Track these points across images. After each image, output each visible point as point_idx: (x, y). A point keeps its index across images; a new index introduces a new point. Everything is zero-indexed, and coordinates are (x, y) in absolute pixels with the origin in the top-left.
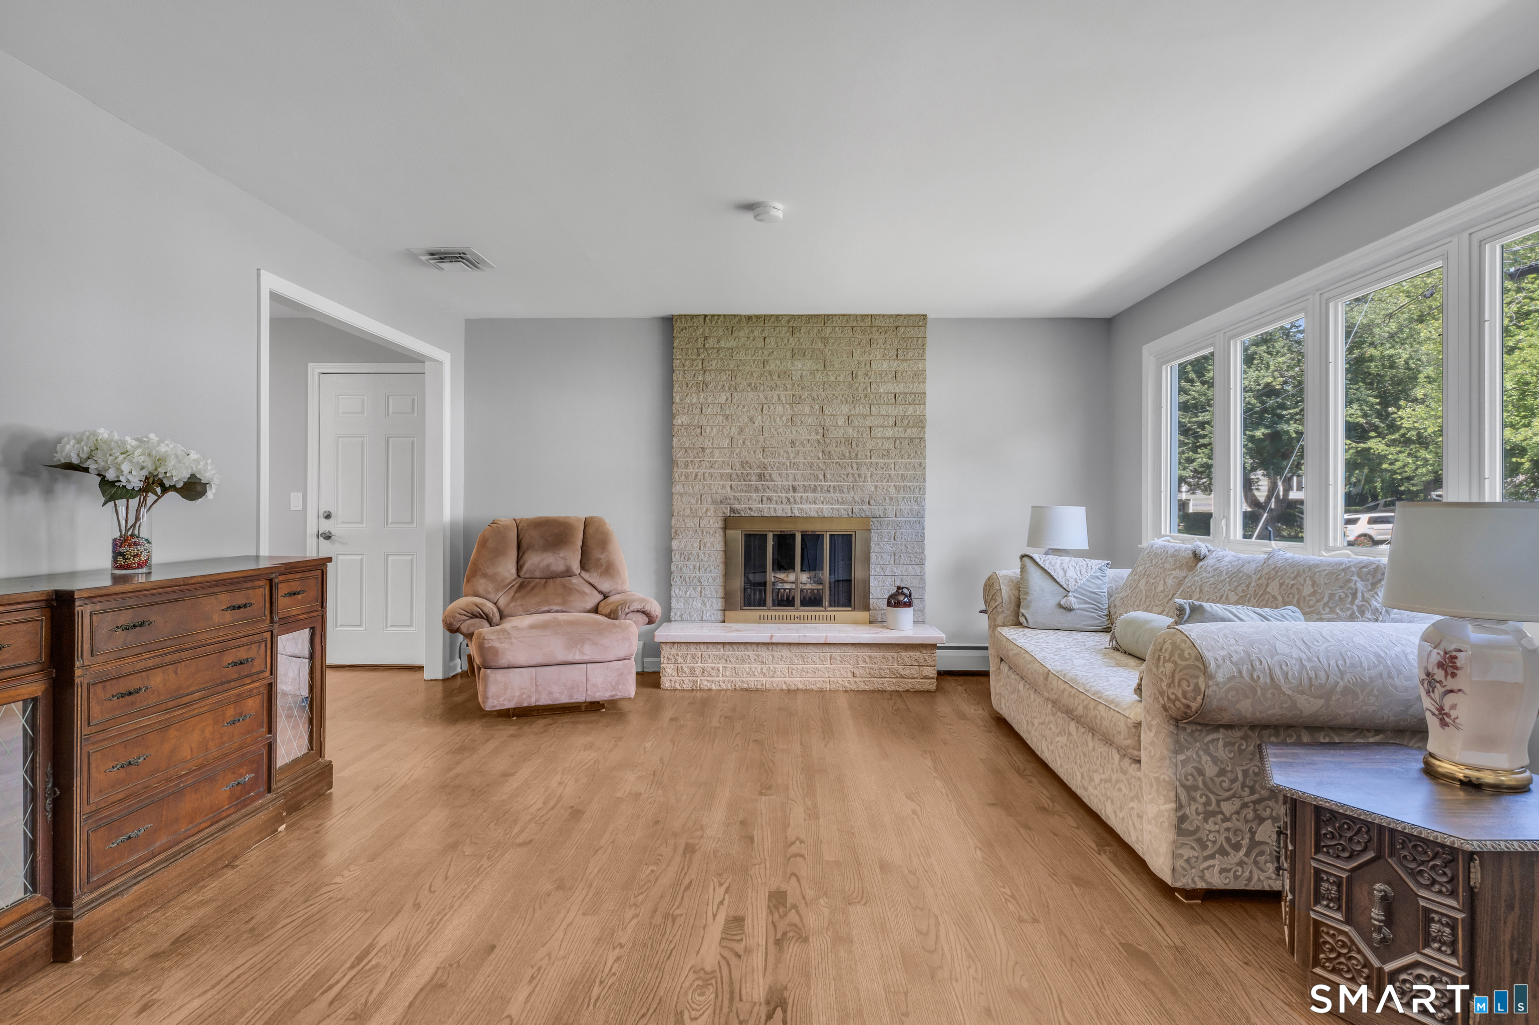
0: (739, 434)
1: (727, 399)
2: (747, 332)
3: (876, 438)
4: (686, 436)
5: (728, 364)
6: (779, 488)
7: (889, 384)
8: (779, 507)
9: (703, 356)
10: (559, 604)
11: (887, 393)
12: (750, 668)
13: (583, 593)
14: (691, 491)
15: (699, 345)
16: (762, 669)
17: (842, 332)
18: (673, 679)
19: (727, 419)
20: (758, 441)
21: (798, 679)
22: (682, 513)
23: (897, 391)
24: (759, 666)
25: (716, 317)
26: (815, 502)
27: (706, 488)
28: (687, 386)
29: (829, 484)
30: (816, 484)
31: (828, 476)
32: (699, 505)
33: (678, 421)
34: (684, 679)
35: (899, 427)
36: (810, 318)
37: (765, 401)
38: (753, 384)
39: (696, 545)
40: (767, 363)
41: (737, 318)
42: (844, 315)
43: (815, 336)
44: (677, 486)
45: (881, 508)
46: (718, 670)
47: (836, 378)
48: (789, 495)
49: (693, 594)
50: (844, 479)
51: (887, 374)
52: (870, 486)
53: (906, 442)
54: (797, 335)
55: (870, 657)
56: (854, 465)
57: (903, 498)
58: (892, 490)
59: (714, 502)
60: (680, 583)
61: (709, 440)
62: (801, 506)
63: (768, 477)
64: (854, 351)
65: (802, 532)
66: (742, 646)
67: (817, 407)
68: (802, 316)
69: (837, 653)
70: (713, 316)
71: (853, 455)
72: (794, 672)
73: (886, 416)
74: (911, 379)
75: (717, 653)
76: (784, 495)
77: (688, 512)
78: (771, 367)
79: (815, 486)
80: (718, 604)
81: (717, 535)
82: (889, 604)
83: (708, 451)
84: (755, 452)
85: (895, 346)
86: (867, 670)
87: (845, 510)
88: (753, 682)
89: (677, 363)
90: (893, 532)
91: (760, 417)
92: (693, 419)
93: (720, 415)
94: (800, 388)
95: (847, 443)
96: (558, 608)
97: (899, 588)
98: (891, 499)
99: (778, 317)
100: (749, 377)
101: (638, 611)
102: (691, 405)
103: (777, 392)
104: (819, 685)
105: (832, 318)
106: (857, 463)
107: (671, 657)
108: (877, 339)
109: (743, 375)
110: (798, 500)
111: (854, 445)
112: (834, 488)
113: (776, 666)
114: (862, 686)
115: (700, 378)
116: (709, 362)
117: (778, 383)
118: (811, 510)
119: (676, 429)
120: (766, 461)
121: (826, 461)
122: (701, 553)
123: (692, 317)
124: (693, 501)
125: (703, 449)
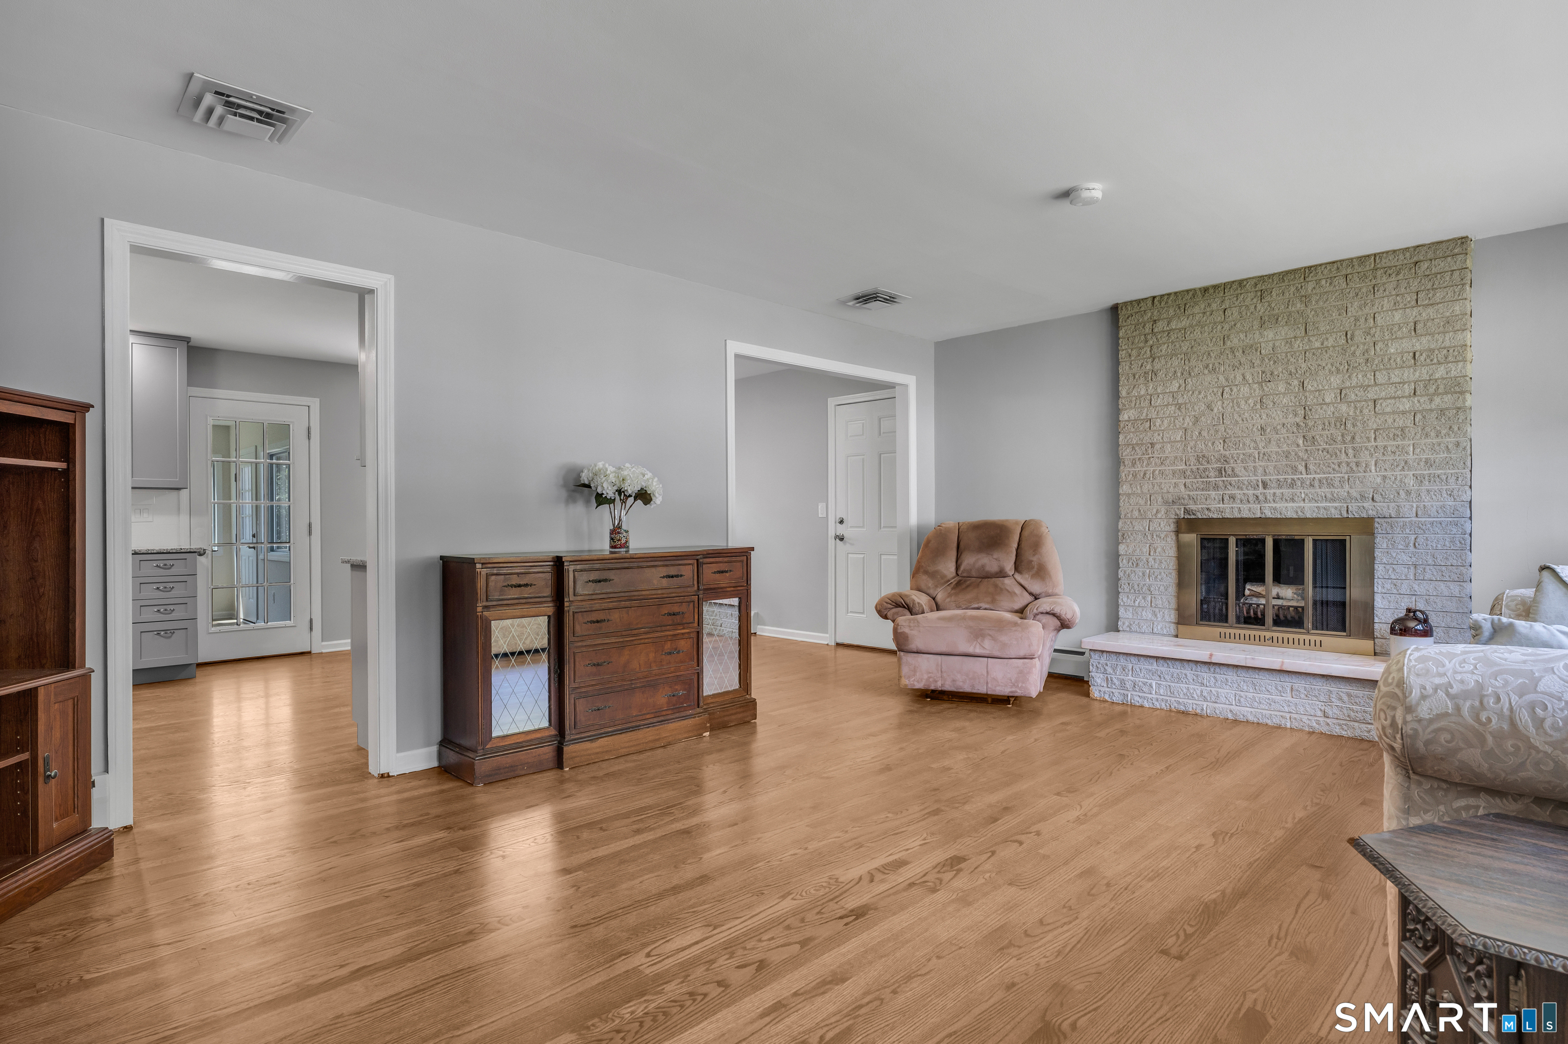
0: (1194, 424)
1: (1180, 387)
2: (1203, 306)
3: (1384, 413)
4: (1133, 432)
5: (1180, 347)
6: (1244, 484)
7: (1404, 340)
8: (1245, 507)
9: (1151, 342)
11: (1402, 352)
12: (1188, 689)
13: (1012, 594)
14: (1139, 491)
15: (1147, 331)
16: (1202, 692)
17: (1330, 284)
18: (1102, 689)
19: (1179, 409)
20: (1217, 431)
21: (1248, 709)
22: (1129, 515)
23: (1418, 347)
24: (1199, 688)
25: (1166, 297)
26: (1293, 500)
27: (1156, 488)
28: (1134, 378)
29: (1312, 476)
30: (1295, 477)
31: (1311, 467)
32: (1149, 506)
33: (1124, 416)
34: (1114, 691)
35: (1422, 396)
36: (1283, 276)
37: (1225, 383)
38: (1211, 366)
39: (1146, 549)
40: (1228, 338)
41: (1191, 293)
42: (1334, 262)
43: (1292, 295)
44: (1124, 487)
45: (1393, 504)
46: (1151, 686)
47: (1322, 344)
48: (1258, 492)
49: (1143, 603)
50: (1334, 469)
51: (1400, 328)
52: (1374, 477)
53: (1434, 415)
54: (1268, 298)
55: (1349, 695)
56: (1351, 452)
57: (1428, 491)
58: (1410, 482)
59: (1166, 503)
60: (1128, 590)
61: (1159, 435)
62: (1274, 505)
63: (1230, 472)
64: (1349, 305)
65: (1274, 536)
66: (1177, 663)
67: (1296, 382)
68: (1273, 275)
69: (1300, 684)
70: (1162, 296)
71: (1349, 438)
72: (1242, 700)
73: (1400, 383)
74: (1441, 329)
75: (1150, 667)
76: (1251, 492)
77: (1136, 513)
78: (1234, 341)
79: (1293, 479)
80: (1172, 616)
81: (1169, 539)
82: (1393, 631)
83: (1158, 446)
84: (1213, 444)
85: (1414, 289)
86: (1345, 711)
87: (1336, 508)
88: (1190, 705)
89: (1122, 354)
90: (1413, 537)
91: (1220, 403)
92: (1141, 413)
93: (1172, 405)
94: (1272, 362)
95: (1338, 424)
97: (1409, 610)
98: (1408, 493)
99: (1241, 283)
100: (1205, 358)
101: (1047, 613)
102: (1139, 397)
103: (1241, 371)
104: (1276, 721)
105: (1316, 270)
106: (1354, 449)
107: (1100, 666)
108: (1384, 284)
109: (1198, 356)
110: (1270, 498)
111: (1349, 425)
112: (1320, 481)
113: (1220, 690)
114: (1337, 731)
115: (1149, 367)
116: (1158, 348)
117: (1243, 360)
118: (1288, 510)
119: (1122, 425)
120: (1227, 453)
121: (1308, 448)
122: (1151, 559)
123: (1139, 302)
124: (1142, 502)
125: (1152, 445)
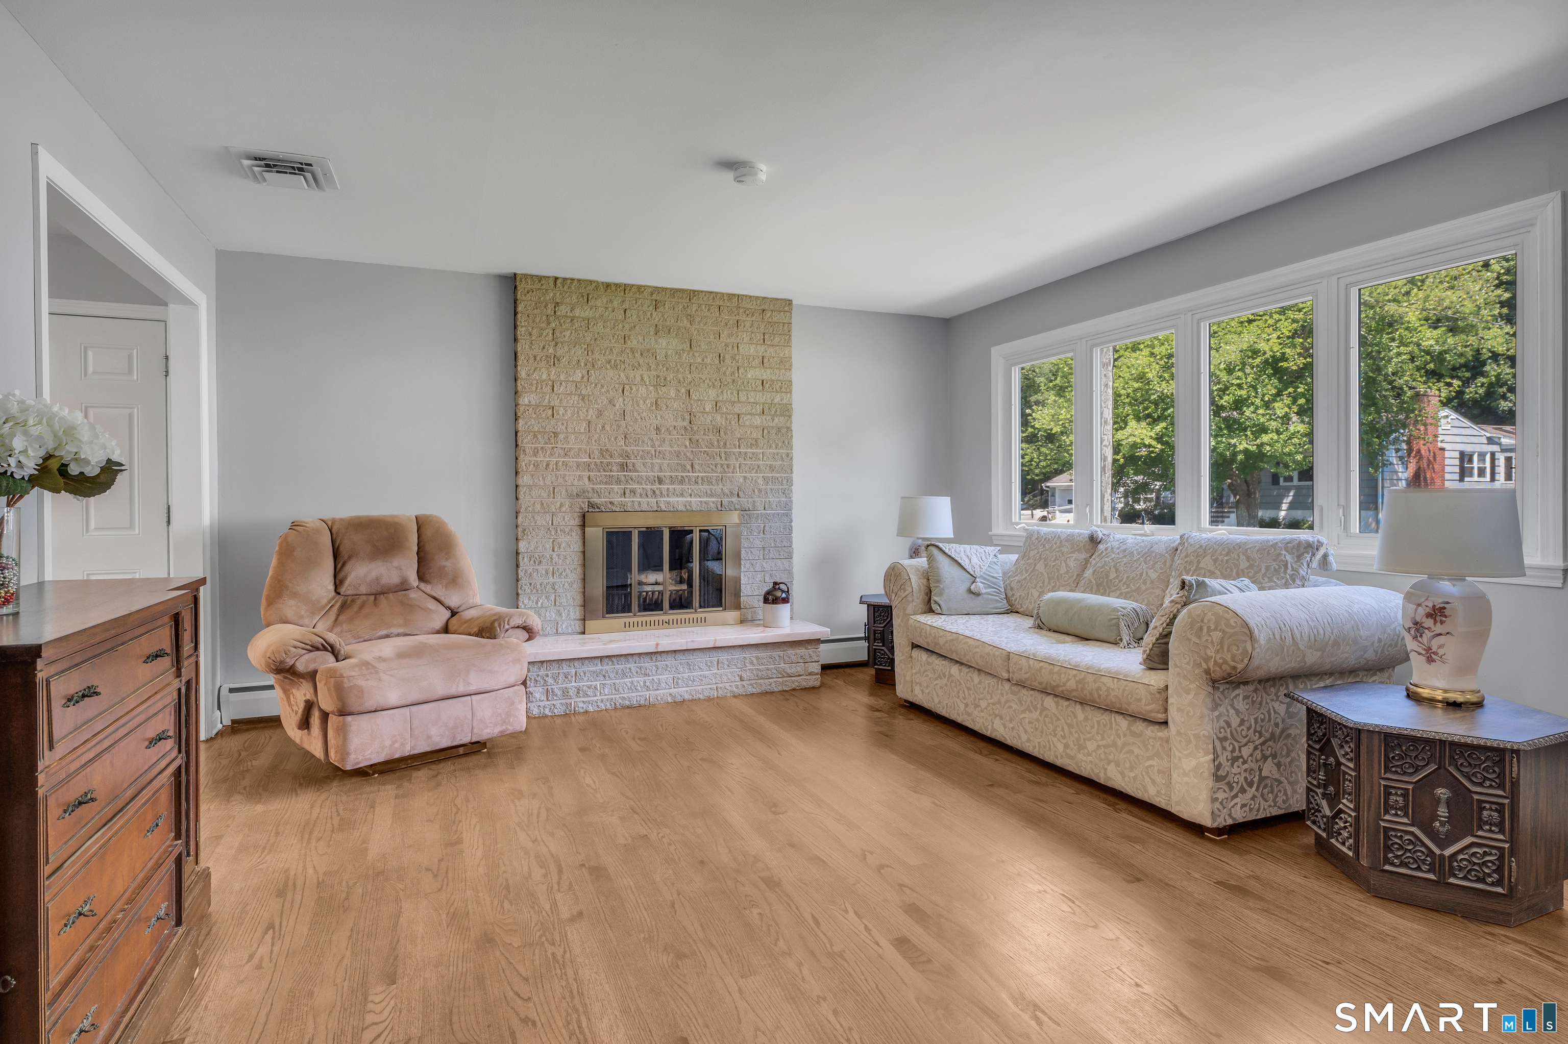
0: (597, 417)
1: (583, 377)
2: (605, 301)
3: (744, 426)
4: (534, 419)
5: (584, 337)
6: (643, 479)
7: (757, 369)
8: (644, 500)
9: (554, 325)
10: (400, 626)
11: (755, 379)
12: (632, 683)
14: (541, 483)
15: (549, 312)
16: (645, 682)
17: (708, 310)
18: (542, 704)
19: (583, 400)
20: (619, 427)
21: (684, 689)
22: (530, 509)
23: (764, 377)
24: (641, 679)
25: (569, 281)
26: (682, 495)
27: (560, 480)
28: (535, 359)
29: (696, 474)
30: (684, 474)
31: (696, 466)
32: (552, 499)
33: (524, 400)
34: (554, 702)
35: (767, 415)
36: (674, 292)
37: (627, 382)
38: (613, 361)
39: (549, 546)
40: (629, 339)
41: (594, 285)
42: (711, 292)
43: (680, 312)
44: (525, 477)
45: (750, 500)
46: (596, 688)
47: (703, 360)
48: (654, 487)
49: (546, 604)
50: (712, 470)
51: (754, 359)
52: (739, 477)
53: (774, 431)
54: (661, 309)
55: (758, 658)
56: (723, 455)
57: (771, 490)
58: (760, 481)
59: (570, 496)
60: (529, 591)
61: (563, 424)
62: (668, 499)
63: (631, 467)
64: (721, 332)
65: (670, 528)
66: (622, 659)
67: (683, 390)
68: (666, 289)
69: (724, 657)
70: (565, 279)
71: (722, 443)
72: (680, 681)
73: (754, 403)
74: (778, 366)
75: (594, 669)
76: (649, 487)
77: (538, 507)
78: (633, 343)
79: (682, 477)
80: (576, 613)
81: (574, 534)
82: (766, 601)
83: (561, 436)
84: (616, 438)
85: (762, 330)
86: (755, 672)
87: (713, 502)
88: (635, 697)
89: (521, 331)
90: (762, 526)
91: (621, 399)
92: (543, 398)
93: (575, 395)
94: (665, 369)
95: (715, 431)
96: (401, 630)
97: (775, 584)
98: (760, 491)
99: (640, 288)
100: (607, 353)
101: (518, 627)
102: (540, 382)
103: (640, 372)
104: (706, 694)
105: (698, 294)
106: (725, 453)
107: (539, 679)
108: (744, 321)
109: (601, 350)
110: (665, 493)
111: (722, 433)
112: (702, 479)
113: (660, 677)
114: (750, 690)
115: (551, 351)
116: (561, 333)
117: (641, 362)
118: (678, 502)
119: (522, 409)
120: (628, 448)
121: (694, 450)
122: (555, 556)
123: (540, 278)
124: (545, 495)
125: (556, 434)
